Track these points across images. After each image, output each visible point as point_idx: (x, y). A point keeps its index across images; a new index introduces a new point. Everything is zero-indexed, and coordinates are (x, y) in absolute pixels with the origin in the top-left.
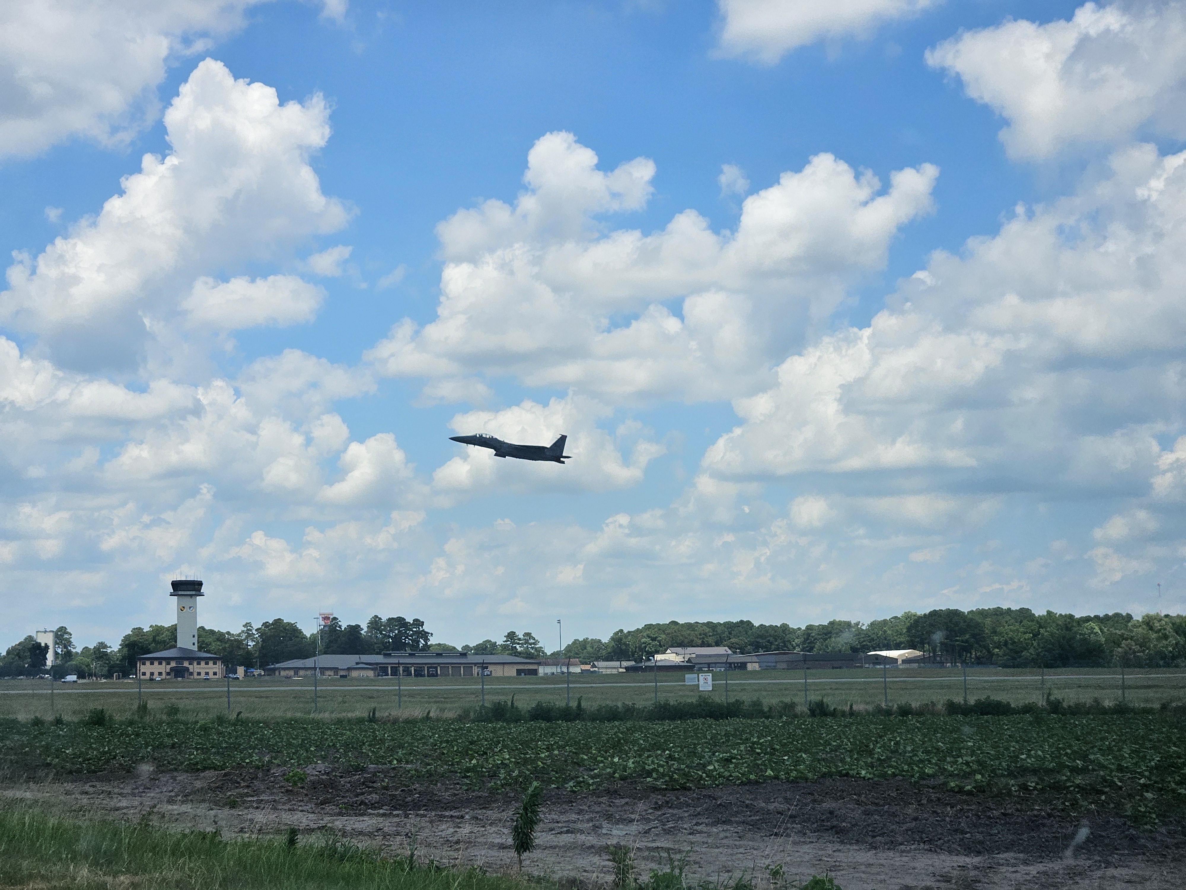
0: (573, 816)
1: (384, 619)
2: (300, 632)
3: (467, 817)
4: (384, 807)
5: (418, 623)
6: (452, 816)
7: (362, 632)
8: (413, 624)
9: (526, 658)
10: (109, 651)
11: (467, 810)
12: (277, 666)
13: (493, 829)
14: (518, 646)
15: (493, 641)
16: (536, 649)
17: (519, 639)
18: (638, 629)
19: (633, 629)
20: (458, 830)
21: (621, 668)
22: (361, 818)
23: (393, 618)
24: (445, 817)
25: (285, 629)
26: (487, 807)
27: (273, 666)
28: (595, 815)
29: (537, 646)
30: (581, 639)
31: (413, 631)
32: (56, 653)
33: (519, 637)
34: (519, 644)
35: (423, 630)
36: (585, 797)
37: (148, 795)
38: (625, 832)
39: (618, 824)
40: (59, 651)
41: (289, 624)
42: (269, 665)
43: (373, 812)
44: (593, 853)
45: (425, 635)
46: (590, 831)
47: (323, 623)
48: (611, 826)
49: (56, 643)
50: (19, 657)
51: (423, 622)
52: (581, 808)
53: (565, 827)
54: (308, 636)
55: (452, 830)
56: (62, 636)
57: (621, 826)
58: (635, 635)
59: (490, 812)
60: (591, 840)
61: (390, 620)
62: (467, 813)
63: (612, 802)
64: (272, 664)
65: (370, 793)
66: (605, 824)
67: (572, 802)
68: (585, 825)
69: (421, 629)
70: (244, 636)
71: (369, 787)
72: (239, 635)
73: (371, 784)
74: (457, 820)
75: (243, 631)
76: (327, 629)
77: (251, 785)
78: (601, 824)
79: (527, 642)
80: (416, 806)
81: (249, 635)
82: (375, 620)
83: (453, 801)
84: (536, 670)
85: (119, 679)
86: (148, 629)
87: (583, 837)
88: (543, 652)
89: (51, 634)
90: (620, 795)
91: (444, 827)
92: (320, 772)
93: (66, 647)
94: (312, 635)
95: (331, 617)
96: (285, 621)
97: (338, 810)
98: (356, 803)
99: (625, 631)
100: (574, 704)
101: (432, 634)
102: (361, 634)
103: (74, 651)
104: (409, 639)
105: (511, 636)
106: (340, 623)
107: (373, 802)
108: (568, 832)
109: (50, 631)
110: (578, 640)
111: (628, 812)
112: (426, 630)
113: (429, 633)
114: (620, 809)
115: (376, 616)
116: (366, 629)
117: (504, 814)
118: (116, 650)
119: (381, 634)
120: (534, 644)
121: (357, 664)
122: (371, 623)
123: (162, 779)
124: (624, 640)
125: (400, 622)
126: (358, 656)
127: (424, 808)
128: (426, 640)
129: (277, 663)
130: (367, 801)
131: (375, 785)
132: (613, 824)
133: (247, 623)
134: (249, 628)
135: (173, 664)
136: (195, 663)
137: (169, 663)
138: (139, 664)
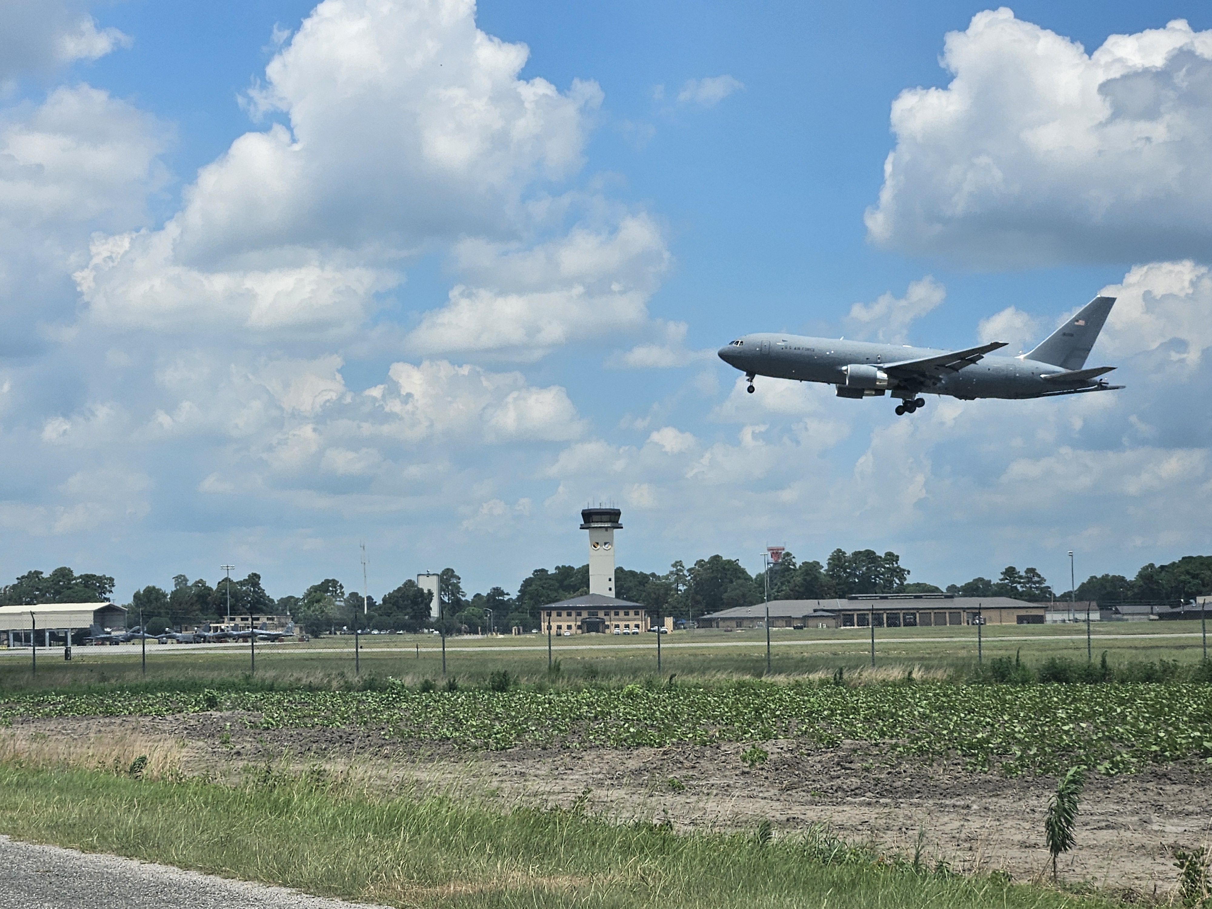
0: (1112, 806)
1: (849, 554)
2: (743, 572)
3: (975, 807)
4: (867, 794)
5: (892, 557)
6: (954, 806)
7: (822, 571)
8: (885, 560)
9: (1029, 601)
10: (505, 599)
11: (973, 798)
12: (715, 615)
13: (1010, 823)
14: (1019, 586)
15: (986, 578)
16: (1041, 589)
17: (1021, 577)
18: (1174, 563)
19: (1166, 563)
20: (966, 823)
21: (1152, 614)
22: (840, 808)
23: (860, 552)
24: (946, 806)
25: (724, 569)
26: (998, 795)
27: (709, 616)
28: (1140, 805)
29: (1043, 586)
30: (1099, 576)
31: (884, 568)
32: (442, 602)
33: (1021, 574)
34: (1020, 583)
35: (898, 567)
36: (1124, 782)
37: (571, 777)
38: (1183, 829)
39: (1171, 818)
40: (446, 599)
41: (729, 562)
42: (704, 615)
43: (853, 800)
44: (1144, 855)
45: (901, 573)
46: (1136, 827)
47: (771, 560)
48: (1163, 821)
49: (441, 589)
50: (398, 607)
51: (898, 557)
52: (1121, 795)
53: (1103, 820)
54: (754, 577)
55: (957, 824)
56: (448, 580)
57: (1176, 821)
58: (1171, 570)
59: (1003, 802)
60: (1139, 838)
61: (857, 554)
62: (973, 802)
63: (1161, 789)
64: (708, 614)
65: (848, 776)
66: (1154, 817)
67: (1107, 788)
68: (1129, 819)
69: (896, 565)
70: (673, 578)
71: (846, 769)
72: (667, 577)
73: (848, 765)
74: (962, 811)
75: (672, 573)
76: (777, 568)
77: (697, 765)
78: (1150, 818)
79: (1030, 580)
80: (908, 793)
81: (680, 578)
82: (838, 555)
83: (954, 787)
84: (1042, 616)
85: (519, 633)
86: (554, 572)
87: (1129, 834)
88: (1050, 593)
89: (435, 578)
90: (1170, 779)
91: (946, 819)
92: (782, 749)
93: (453, 595)
94: (759, 575)
95: (783, 552)
96: (724, 559)
97: (809, 798)
98: (832, 789)
99: (1157, 566)
100: (1097, 660)
101: (909, 572)
102: (820, 573)
103: (463, 599)
104: (880, 579)
105: (1010, 572)
106: (794, 560)
107: (853, 787)
108: (1107, 827)
109: (434, 574)
110: (1095, 577)
111: (1183, 803)
112: (902, 567)
113: (904, 570)
114: (1172, 798)
115: (839, 551)
116: (826, 567)
117: (1022, 803)
118: (514, 597)
119: (845, 572)
120: (1038, 582)
121: (815, 611)
122: (832, 558)
123: (586, 758)
124: (1156, 577)
125: (870, 555)
126: (816, 601)
127: (918, 795)
128: (902, 578)
129: (715, 611)
130: (845, 787)
131: (852, 766)
132: (1164, 818)
133: (677, 562)
134: (679, 567)
135: (585, 615)
136: (612, 613)
137: (579, 614)
138: (544, 615)
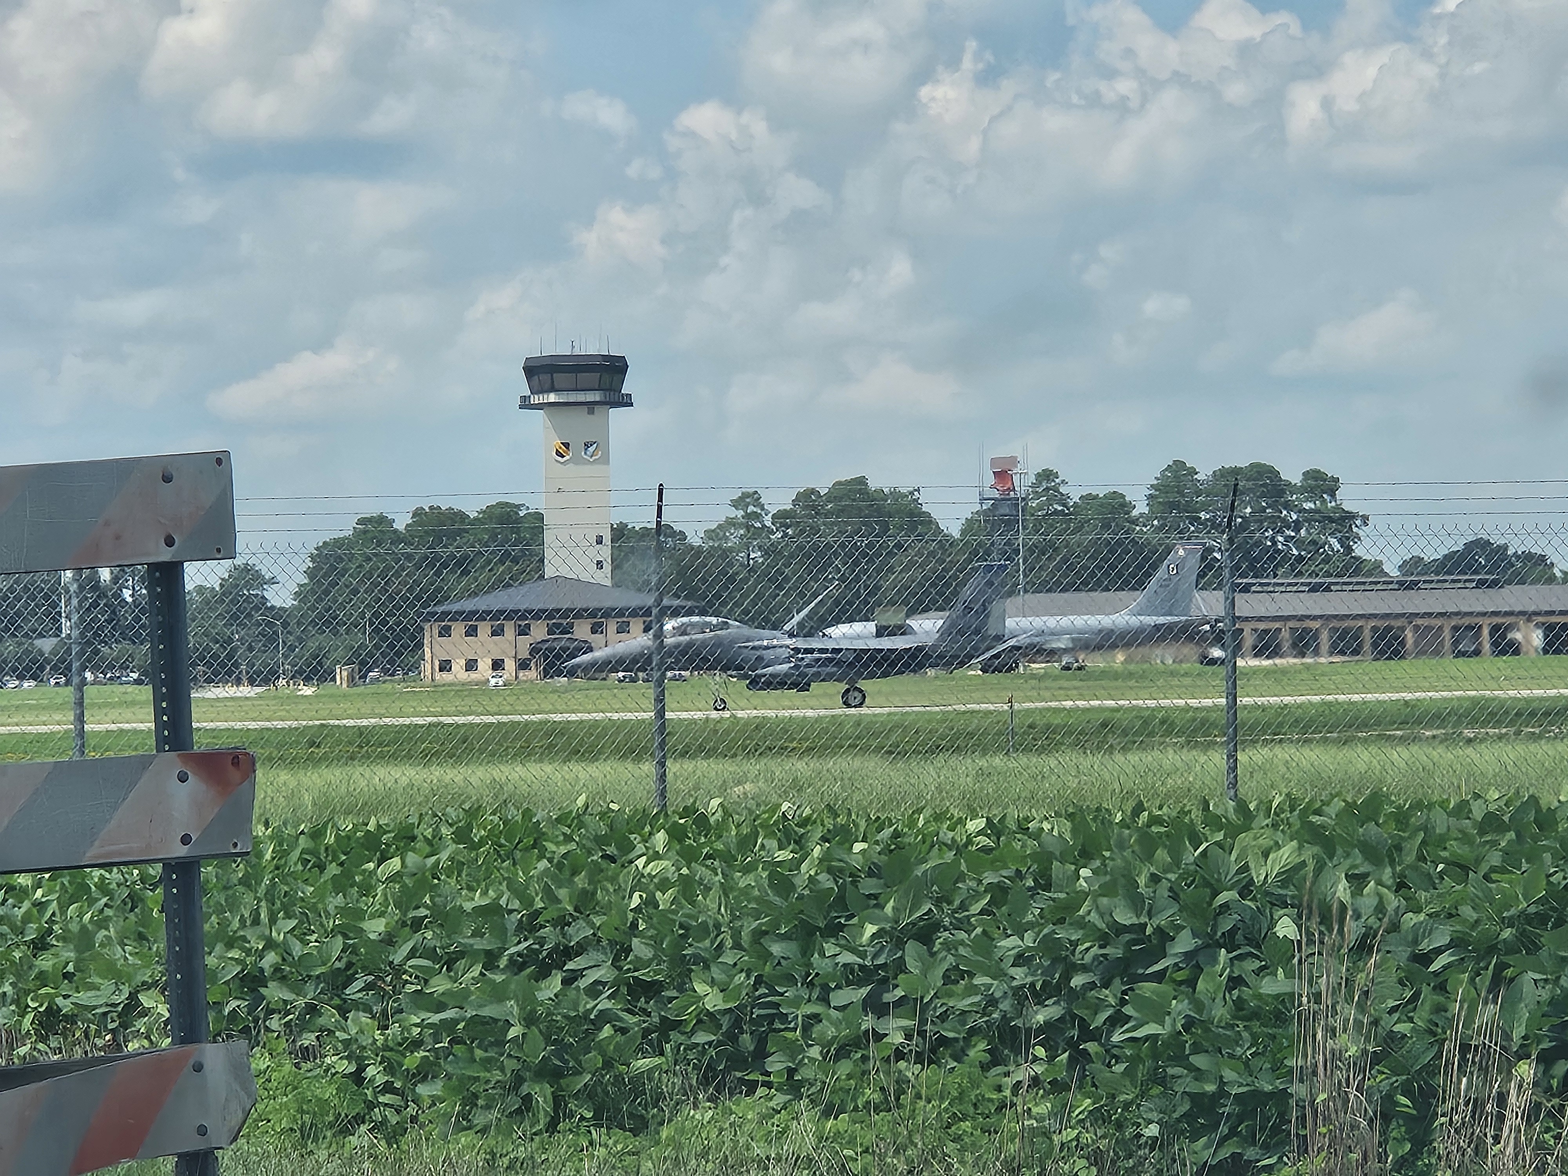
1: (1204, 474)
2: (929, 521)
5: (1320, 484)
7: (1132, 516)
8: (1302, 490)
23: (1234, 469)
31: (1300, 509)
35: (1338, 508)
45: (1344, 523)
51: (1336, 481)
54: (952, 530)
61: (1223, 474)
69: (1330, 504)
70: (734, 538)
75: (731, 523)
81: (754, 534)
101: (1365, 519)
102: (1128, 522)
104: (1291, 539)
106: (1062, 489)
112: (1346, 507)
113: (1353, 516)
115: (1179, 465)
116: (1143, 507)
122: (1161, 485)
125: (1261, 480)
128: (1348, 537)
133: (745, 496)
134: (751, 509)
135: (539, 632)
136: (612, 626)
137: (523, 631)
138: (430, 632)
